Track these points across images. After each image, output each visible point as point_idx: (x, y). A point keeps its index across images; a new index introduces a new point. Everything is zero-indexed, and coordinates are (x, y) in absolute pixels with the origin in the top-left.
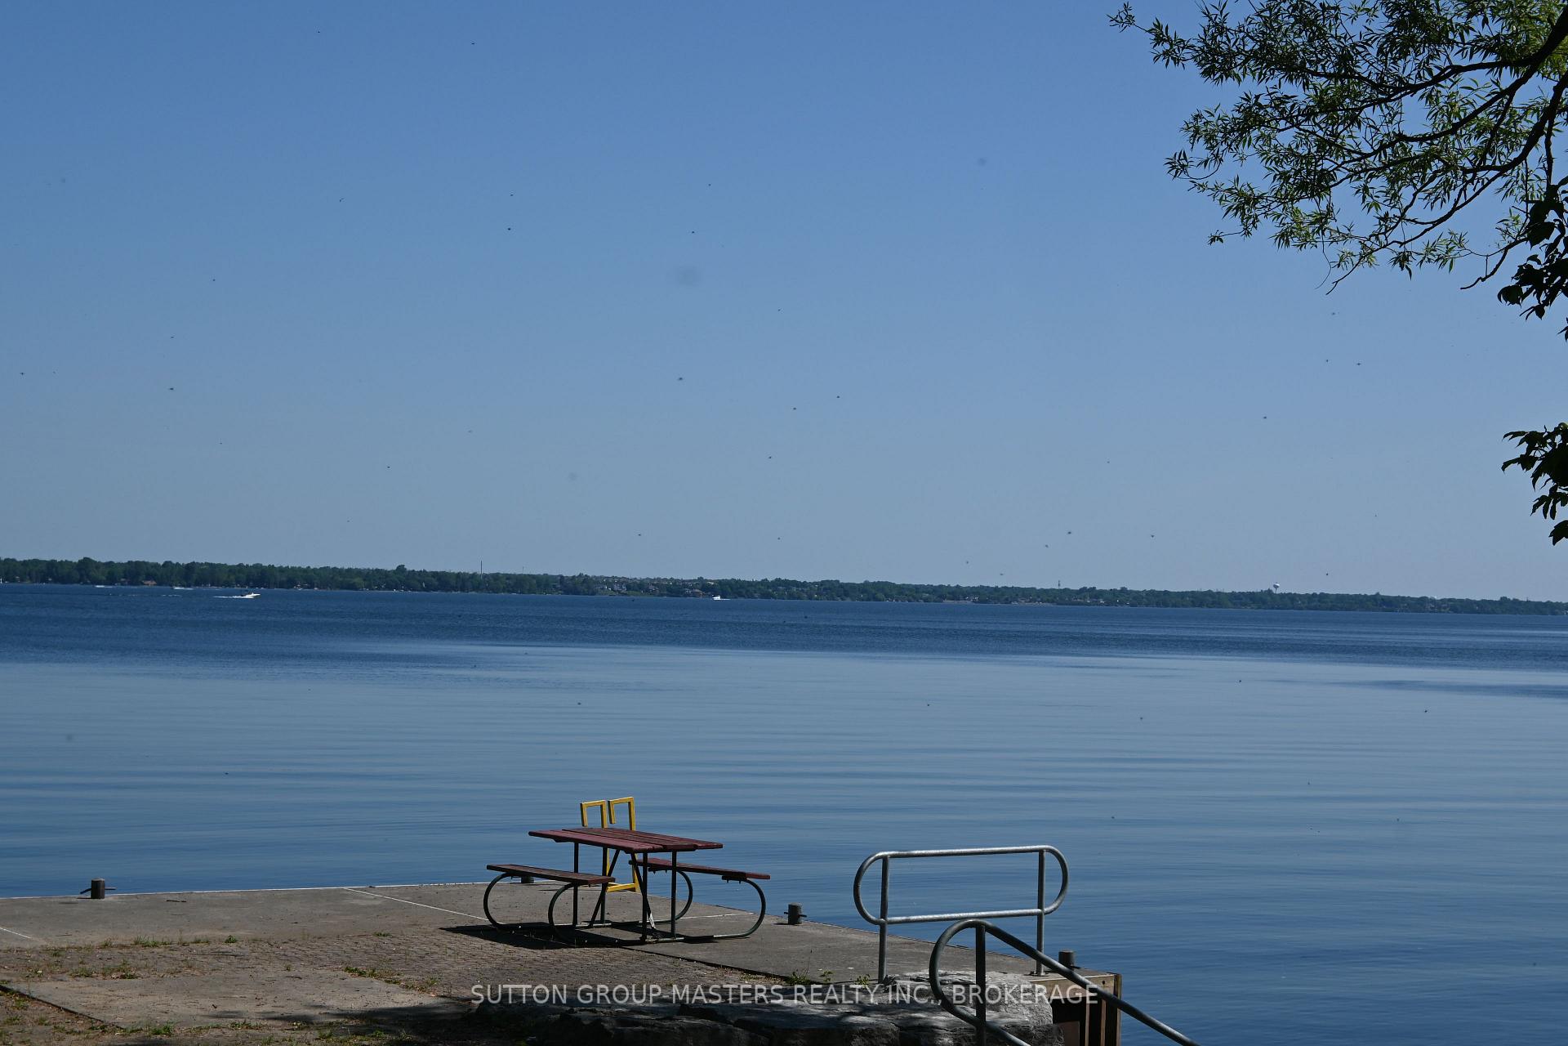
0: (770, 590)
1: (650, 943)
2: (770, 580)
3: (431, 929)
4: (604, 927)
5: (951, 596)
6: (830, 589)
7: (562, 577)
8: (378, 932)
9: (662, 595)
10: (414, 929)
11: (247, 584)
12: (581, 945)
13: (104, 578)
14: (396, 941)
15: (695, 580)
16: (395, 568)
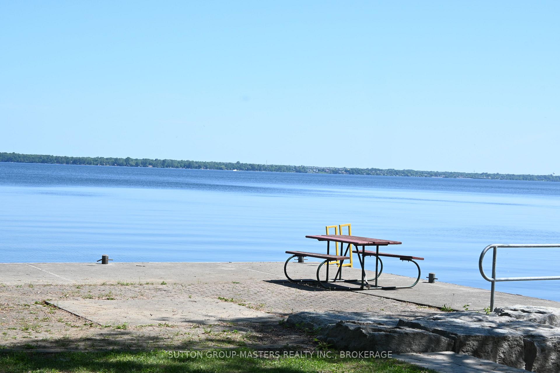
0: (370, 172)
1: (365, 289)
2: (369, 168)
3: (259, 281)
4: (341, 282)
5: (435, 175)
6: (391, 172)
7: (295, 166)
8: (234, 281)
9: (331, 173)
10: (251, 281)
11: (184, 167)
12: (333, 290)
13: (134, 164)
14: (243, 286)
15: (342, 168)
16: (236, 162)
